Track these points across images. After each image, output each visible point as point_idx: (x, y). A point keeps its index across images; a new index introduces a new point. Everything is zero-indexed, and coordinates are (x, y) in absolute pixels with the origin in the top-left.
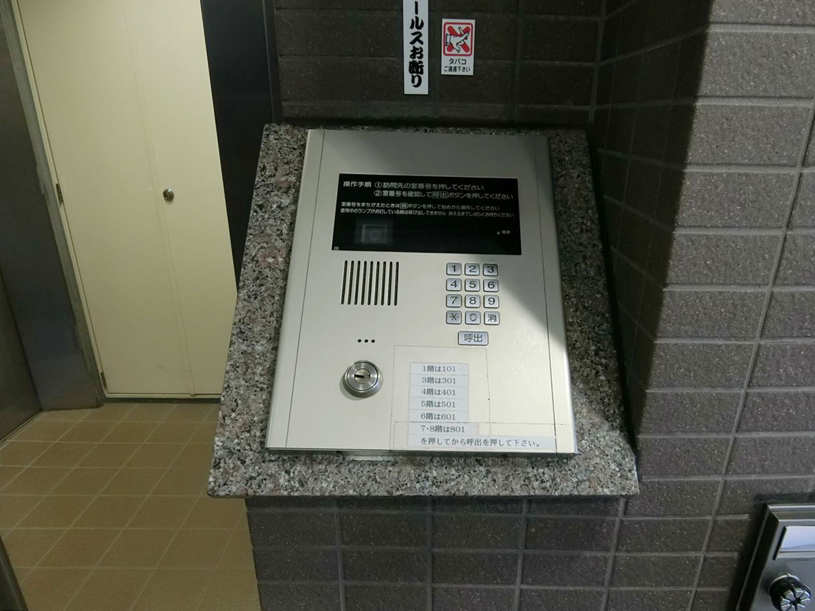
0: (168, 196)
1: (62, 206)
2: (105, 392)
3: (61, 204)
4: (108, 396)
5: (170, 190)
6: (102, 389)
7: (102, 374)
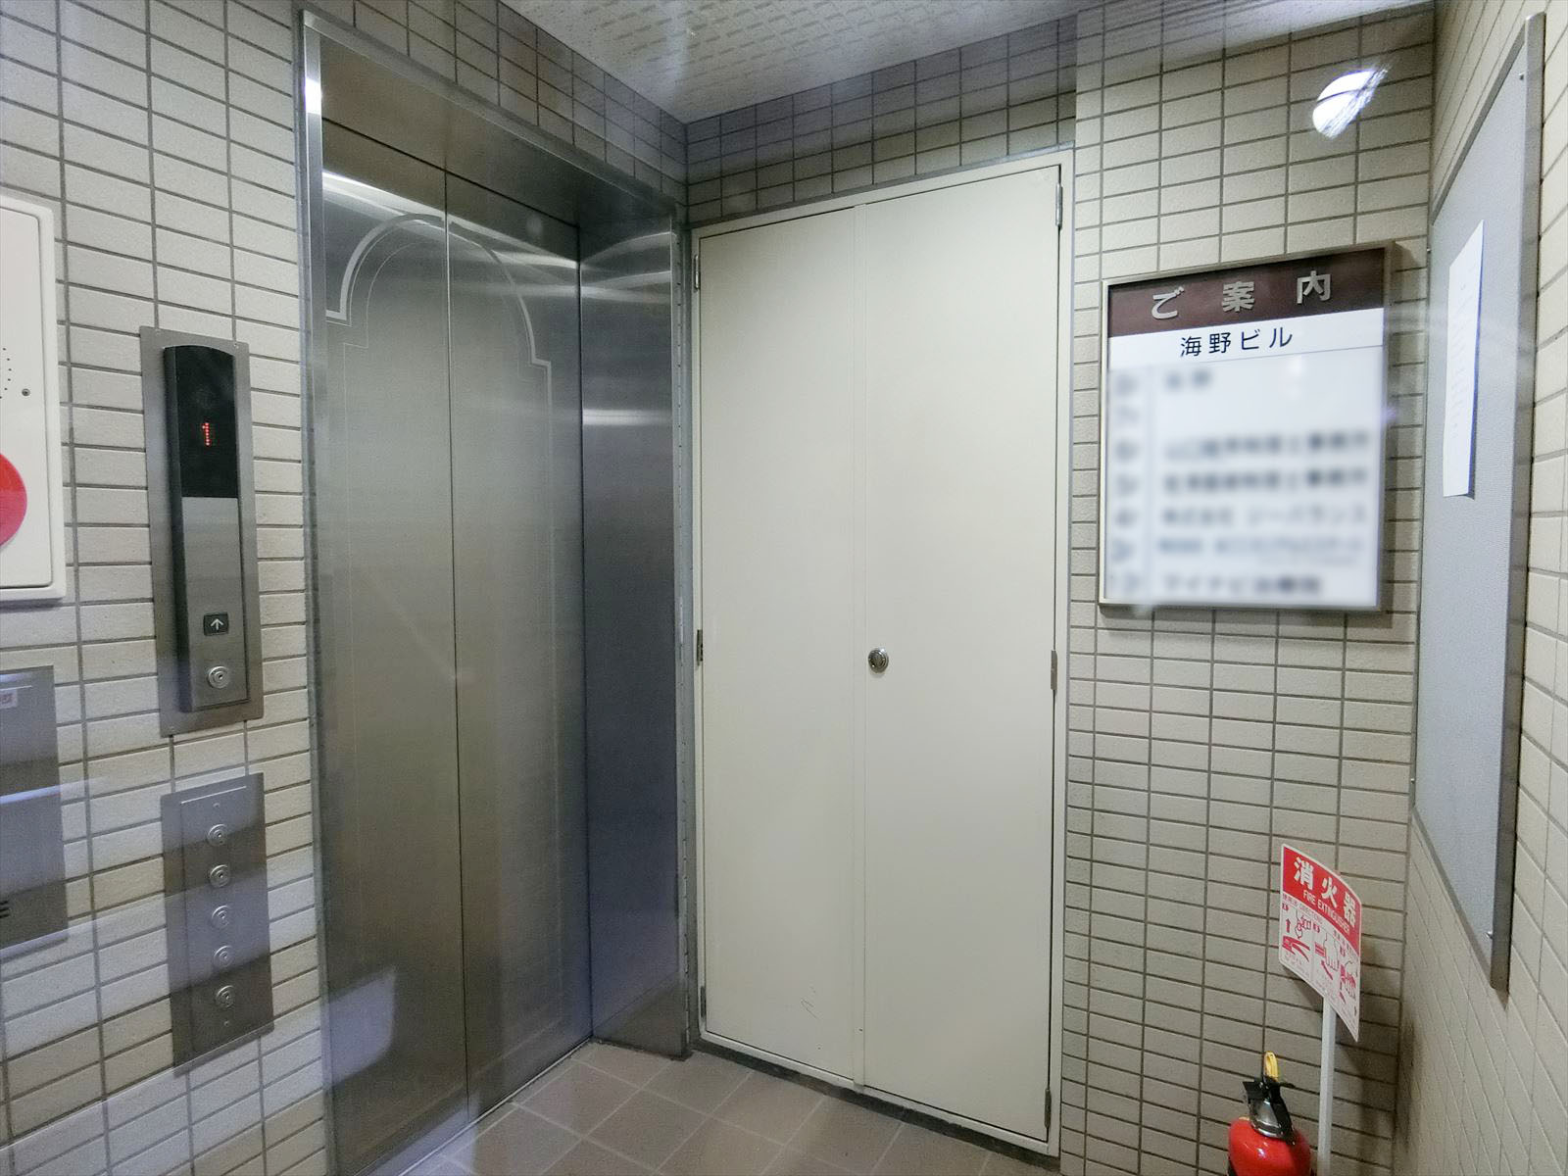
0: (878, 662)
1: (700, 667)
2: (702, 1029)
3: (698, 665)
4: (705, 1036)
5: (882, 650)
6: (697, 1017)
7: (703, 990)
